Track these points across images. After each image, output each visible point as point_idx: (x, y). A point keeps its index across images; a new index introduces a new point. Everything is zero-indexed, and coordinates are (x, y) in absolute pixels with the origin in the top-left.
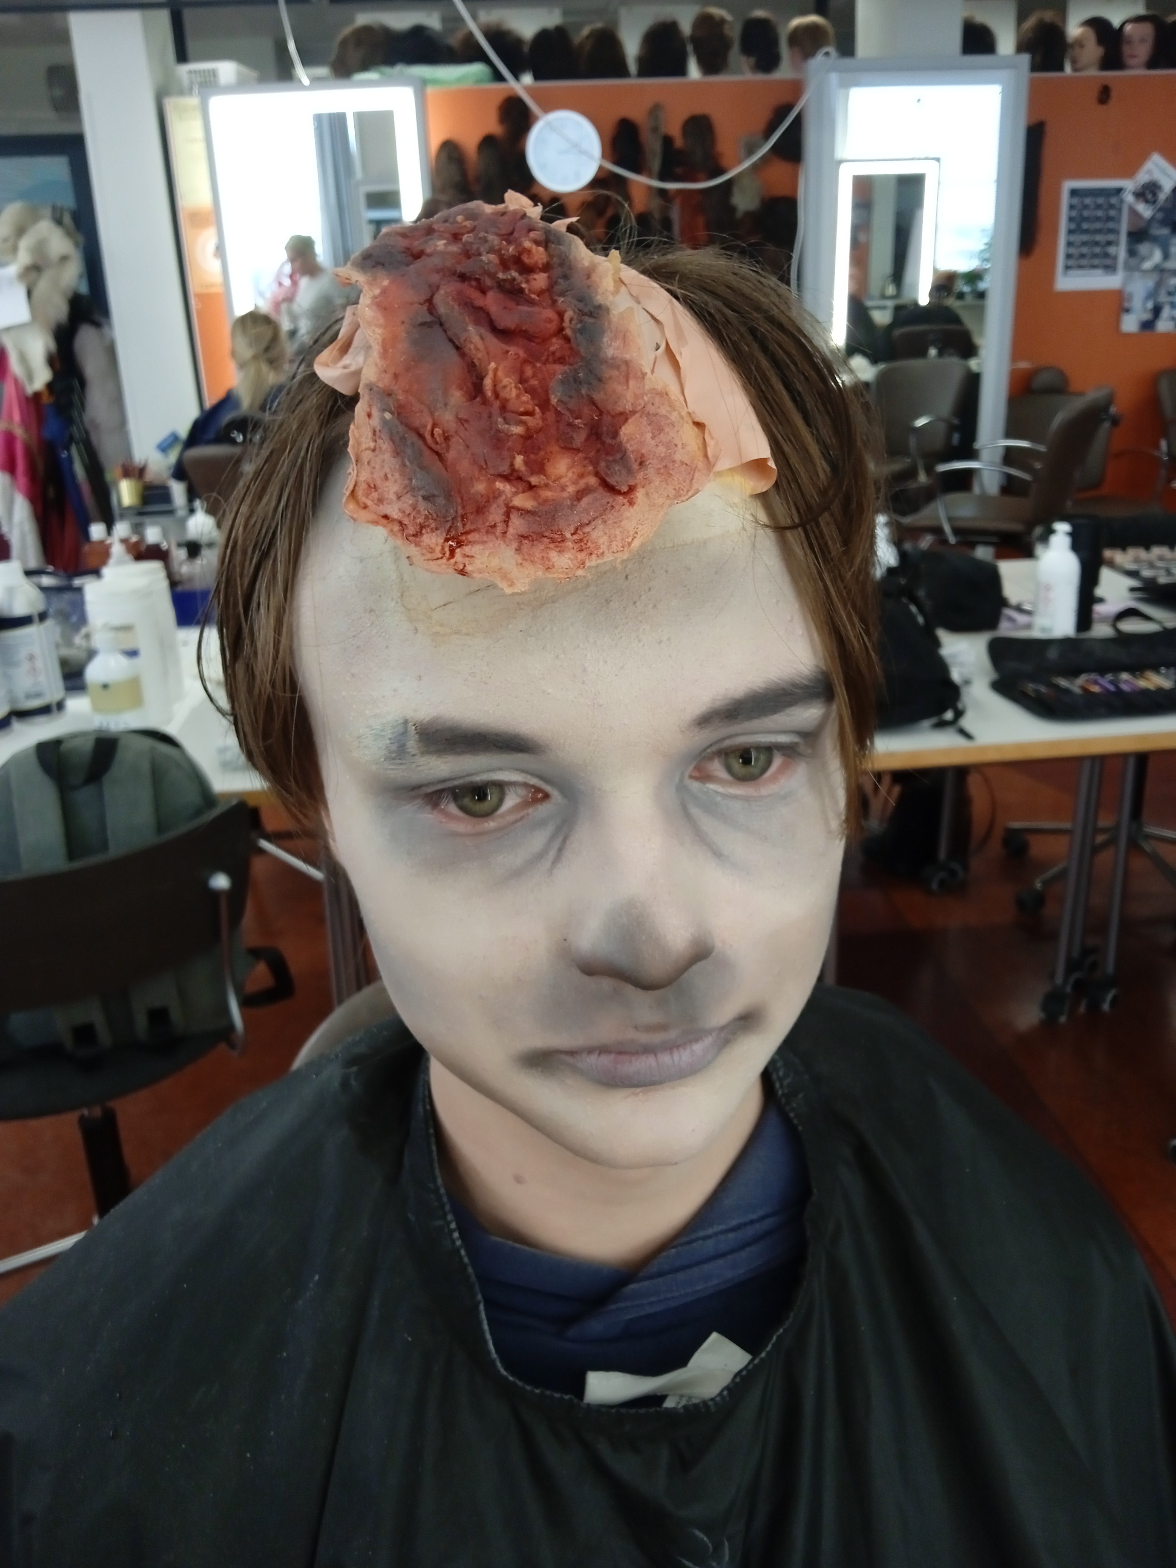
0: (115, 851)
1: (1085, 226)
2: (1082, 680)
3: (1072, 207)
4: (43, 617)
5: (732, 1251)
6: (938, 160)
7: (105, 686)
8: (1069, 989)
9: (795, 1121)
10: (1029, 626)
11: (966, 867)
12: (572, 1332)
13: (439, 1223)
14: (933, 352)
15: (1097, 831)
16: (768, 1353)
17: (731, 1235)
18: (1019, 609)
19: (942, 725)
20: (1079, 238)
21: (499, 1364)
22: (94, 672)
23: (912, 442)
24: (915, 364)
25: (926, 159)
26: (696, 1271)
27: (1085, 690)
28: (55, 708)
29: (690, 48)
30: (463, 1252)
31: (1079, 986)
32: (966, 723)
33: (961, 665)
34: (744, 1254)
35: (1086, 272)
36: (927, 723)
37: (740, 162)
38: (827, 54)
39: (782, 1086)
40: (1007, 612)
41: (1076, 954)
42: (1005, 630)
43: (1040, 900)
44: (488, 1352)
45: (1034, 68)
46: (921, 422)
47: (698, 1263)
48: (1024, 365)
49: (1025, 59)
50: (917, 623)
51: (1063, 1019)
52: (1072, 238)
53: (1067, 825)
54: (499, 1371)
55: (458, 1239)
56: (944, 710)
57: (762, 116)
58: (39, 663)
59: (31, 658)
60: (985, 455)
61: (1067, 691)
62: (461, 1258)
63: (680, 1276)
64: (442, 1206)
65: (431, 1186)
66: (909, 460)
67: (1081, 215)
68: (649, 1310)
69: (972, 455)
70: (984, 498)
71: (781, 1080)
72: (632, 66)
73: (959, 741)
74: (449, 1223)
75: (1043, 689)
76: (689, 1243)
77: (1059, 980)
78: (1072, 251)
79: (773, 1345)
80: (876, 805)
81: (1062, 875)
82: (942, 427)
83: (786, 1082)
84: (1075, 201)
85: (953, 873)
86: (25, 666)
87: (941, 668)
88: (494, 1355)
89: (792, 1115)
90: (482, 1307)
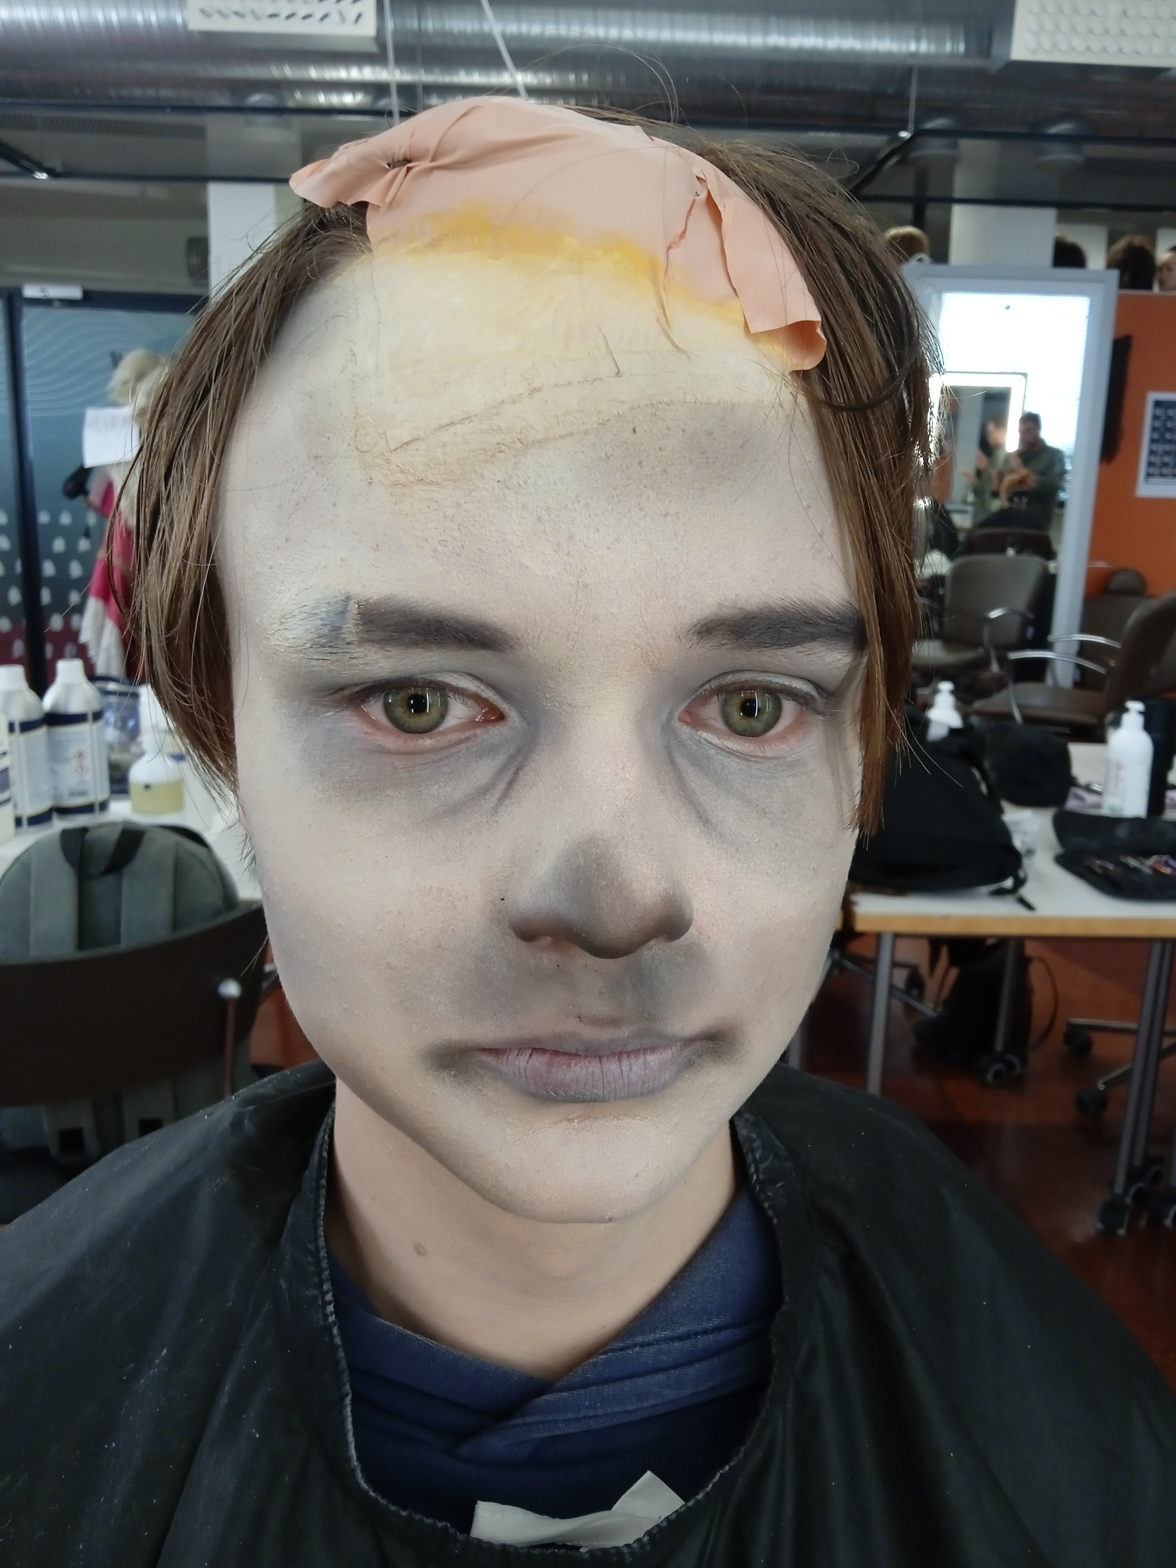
0: (126, 943)
1: (1168, 436)
2: (1152, 861)
3: (1155, 417)
4: (98, 716)
5: (676, 1366)
6: (1025, 375)
7: (147, 787)
8: (1129, 1200)
9: (770, 1213)
10: (1098, 806)
11: (1024, 1061)
12: (466, 1449)
13: (313, 1292)
14: (1011, 552)
15: (1164, 1034)
16: (707, 1495)
17: (677, 1345)
18: (1088, 788)
19: (1001, 893)
20: (1160, 448)
21: (359, 1475)
22: (138, 773)
23: (986, 631)
24: (993, 559)
25: (1014, 373)
26: (628, 1385)
27: (1155, 870)
28: (97, 807)
30: (335, 1331)
31: (1139, 1197)
32: (1026, 892)
33: (1025, 833)
34: (691, 1370)
35: (1169, 480)
36: (985, 889)
38: (920, 260)
39: (757, 1171)
40: (1075, 790)
41: (1138, 1162)
42: (1072, 804)
43: (1102, 1102)
44: (349, 1459)
45: (1122, 285)
46: (995, 614)
47: (631, 1376)
48: (1101, 565)
49: (1114, 275)
50: (981, 792)
51: (1122, 1232)
52: (1155, 447)
53: (1133, 1025)
54: (358, 1484)
55: (332, 1313)
56: (1004, 877)
58: (87, 762)
59: (80, 755)
60: (1059, 646)
61: (1136, 870)
62: (332, 1338)
63: (607, 1389)
64: (320, 1272)
65: (311, 1247)
66: (982, 651)
67: (1165, 426)
68: (563, 1429)
69: (1045, 645)
70: (1057, 689)
71: (757, 1163)
73: (1020, 911)
74: (324, 1294)
75: (1111, 867)
76: (622, 1349)
77: (1119, 1189)
78: (1153, 459)
79: (715, 1485)
80: (931, 986)
81: (1126, 1076)
82: (1016, 620)
83: (763, 1166)
84: (1159, 412)
85: (1010, 1066)
86: (74, 763)
87: (1004, 834)
88: (355, 1462)
89: (766, 1205)
90: (348, 1400)
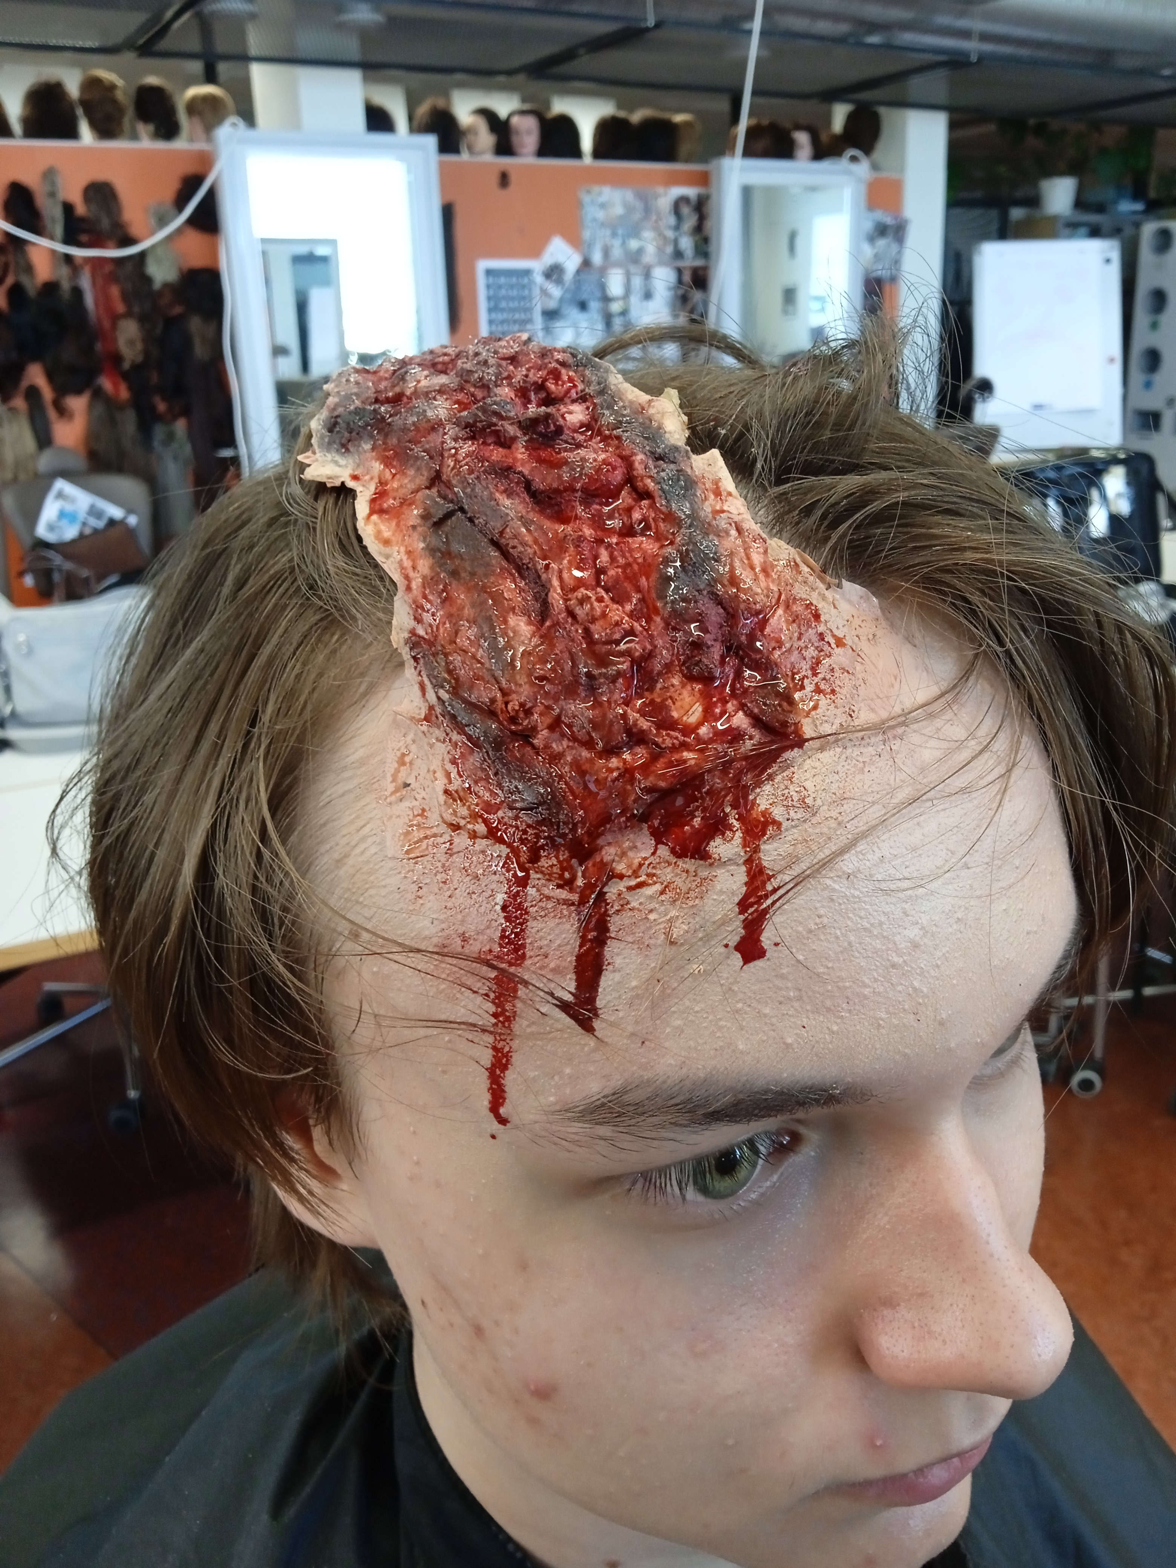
1: (502, 304)
3: (488, 287)
20: (498, 316)
29: (80, 112)
37: (152, 233)
38: (234, 125)
52: (494, 316)
57: (170, 188)
67: (498, 294)
72: (16, 126)
84: (491, 281)
